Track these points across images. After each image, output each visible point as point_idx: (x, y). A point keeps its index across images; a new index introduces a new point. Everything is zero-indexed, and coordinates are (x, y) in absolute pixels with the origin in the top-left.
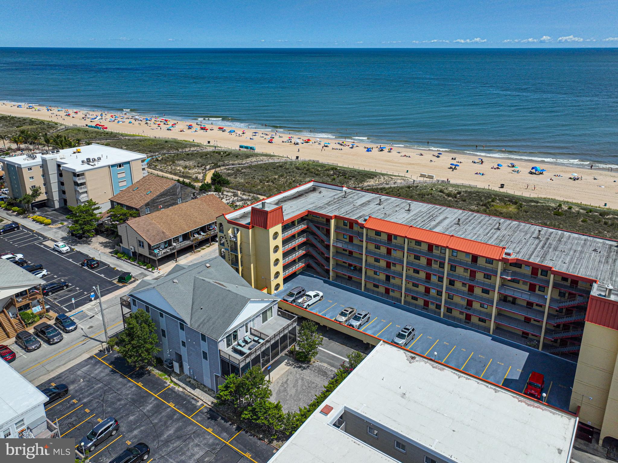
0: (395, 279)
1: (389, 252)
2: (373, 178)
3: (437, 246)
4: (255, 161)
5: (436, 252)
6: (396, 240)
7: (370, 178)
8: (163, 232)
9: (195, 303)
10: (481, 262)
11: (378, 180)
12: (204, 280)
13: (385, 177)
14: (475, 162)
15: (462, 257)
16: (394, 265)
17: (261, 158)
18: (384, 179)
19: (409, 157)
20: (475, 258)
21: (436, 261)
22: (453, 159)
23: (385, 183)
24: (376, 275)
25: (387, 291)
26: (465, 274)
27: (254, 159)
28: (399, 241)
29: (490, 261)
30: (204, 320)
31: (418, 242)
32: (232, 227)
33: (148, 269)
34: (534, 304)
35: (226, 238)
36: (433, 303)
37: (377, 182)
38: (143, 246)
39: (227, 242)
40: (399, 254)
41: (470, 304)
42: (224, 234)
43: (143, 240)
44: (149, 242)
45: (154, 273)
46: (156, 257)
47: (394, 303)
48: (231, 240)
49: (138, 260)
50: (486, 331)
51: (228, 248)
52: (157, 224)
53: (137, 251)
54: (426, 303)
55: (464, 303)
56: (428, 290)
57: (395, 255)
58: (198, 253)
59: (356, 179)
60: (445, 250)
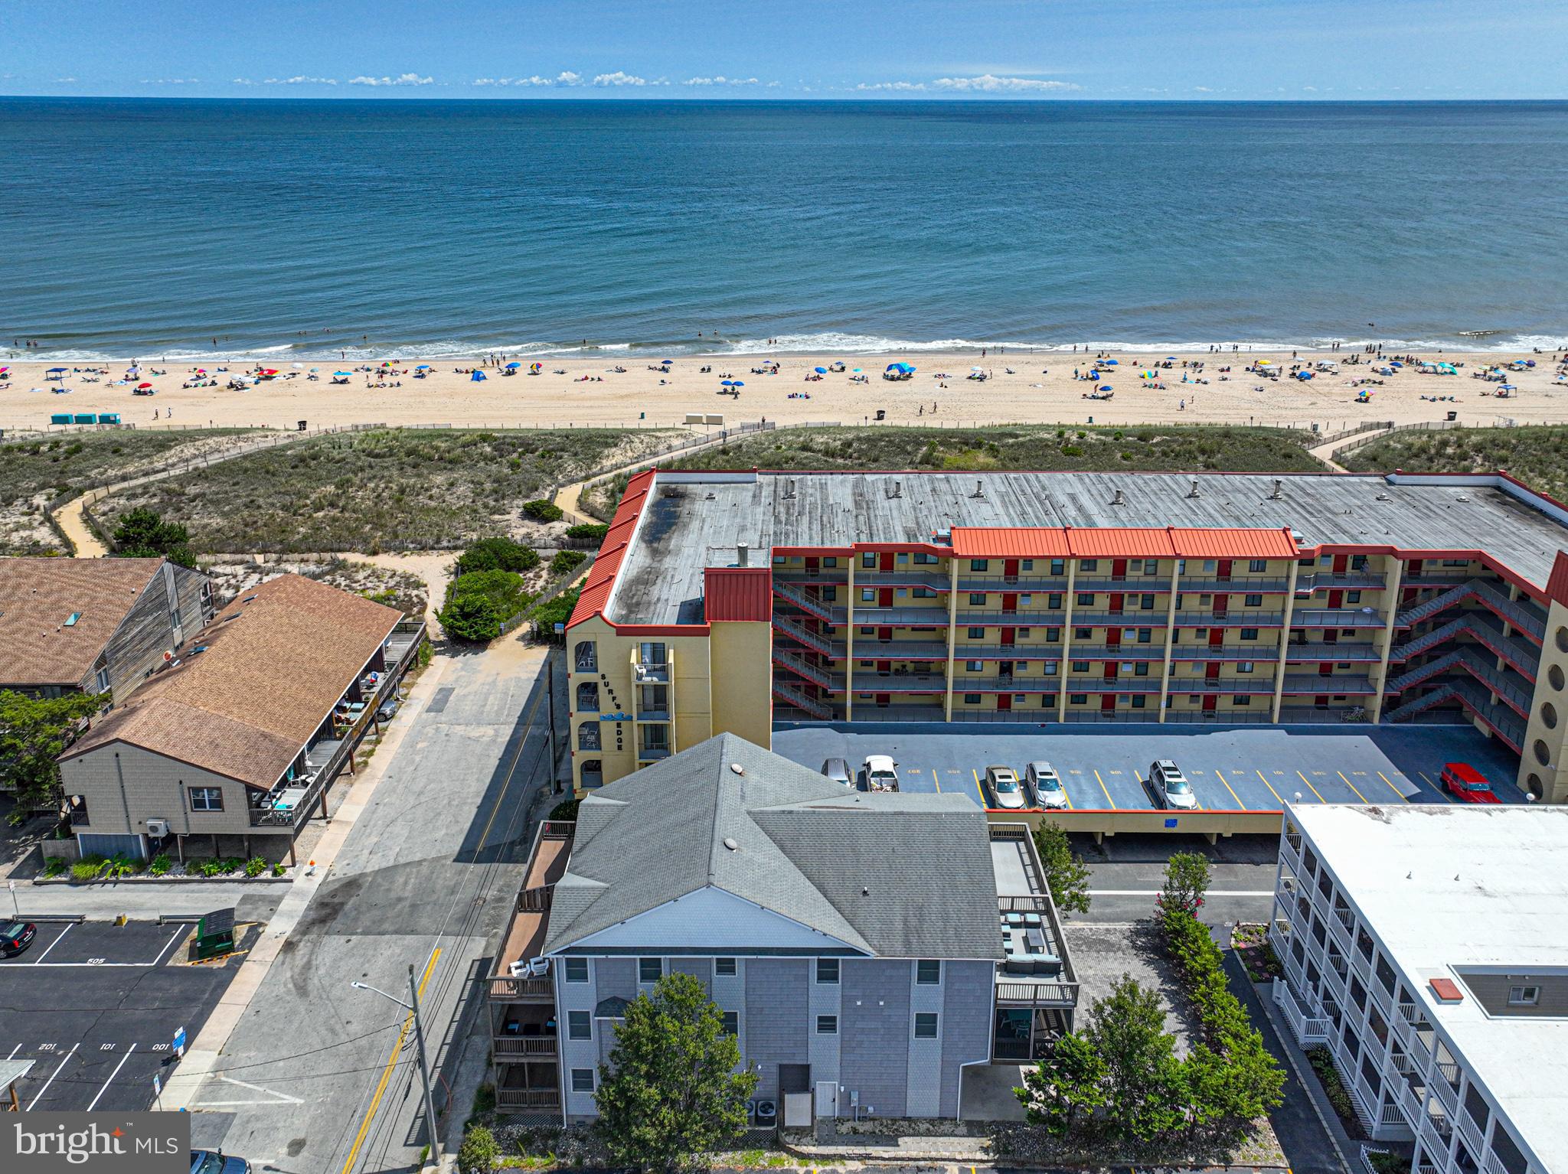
0: (1025, 668)
1: (1010, 603)
2: (616, 445)
3: (1137, 560)
5: (1132, 574)
6: (1031, 569)
7: (607, 445)
8: (264, 736)
9: (829, 884)
10: (1239, 571)
11: (628, 446)
12: (791, 812)
13: (642, 437)
14: (759, 372)
15: (1197, 571)
16: (1025, 631)
18: (642, 442)
19: (599, 379)
20: (1225, 566)
21: (1133, 595)
22: (703, 370)
23: (648, 451)
24: (974, 671)
25: (1004, 702)
26: (1204, 608)
28: (1041, 570)
29: (1259, 564)
30: (905, 921)
31: (1089, 563)
32: (634, 645)
33: (256, 875)
34: (1340, 632)
35: (606, 685)
36: (1124, 697)
37: (630, 454)
38: (217, 804)
39: (611, 696)
40: (1037, 603)
41: (1213, 670)
42: (601, 671)
43: (215, 781)
44: (250, 780)
45: (291, 881)
46: (286, 825)
47: (1043, 726)
48: (640, 683)
49: (185, 859)
50: (1262, 720)
51: (615, 712)
52: (222, 713)
53: (180, 830)
54: (1109, 702)
55: (1201, 673)
56: (1111, 670)
57: (1026, 607)
58: (368, 770)
59: (576, 454)
60: (1156, 566)
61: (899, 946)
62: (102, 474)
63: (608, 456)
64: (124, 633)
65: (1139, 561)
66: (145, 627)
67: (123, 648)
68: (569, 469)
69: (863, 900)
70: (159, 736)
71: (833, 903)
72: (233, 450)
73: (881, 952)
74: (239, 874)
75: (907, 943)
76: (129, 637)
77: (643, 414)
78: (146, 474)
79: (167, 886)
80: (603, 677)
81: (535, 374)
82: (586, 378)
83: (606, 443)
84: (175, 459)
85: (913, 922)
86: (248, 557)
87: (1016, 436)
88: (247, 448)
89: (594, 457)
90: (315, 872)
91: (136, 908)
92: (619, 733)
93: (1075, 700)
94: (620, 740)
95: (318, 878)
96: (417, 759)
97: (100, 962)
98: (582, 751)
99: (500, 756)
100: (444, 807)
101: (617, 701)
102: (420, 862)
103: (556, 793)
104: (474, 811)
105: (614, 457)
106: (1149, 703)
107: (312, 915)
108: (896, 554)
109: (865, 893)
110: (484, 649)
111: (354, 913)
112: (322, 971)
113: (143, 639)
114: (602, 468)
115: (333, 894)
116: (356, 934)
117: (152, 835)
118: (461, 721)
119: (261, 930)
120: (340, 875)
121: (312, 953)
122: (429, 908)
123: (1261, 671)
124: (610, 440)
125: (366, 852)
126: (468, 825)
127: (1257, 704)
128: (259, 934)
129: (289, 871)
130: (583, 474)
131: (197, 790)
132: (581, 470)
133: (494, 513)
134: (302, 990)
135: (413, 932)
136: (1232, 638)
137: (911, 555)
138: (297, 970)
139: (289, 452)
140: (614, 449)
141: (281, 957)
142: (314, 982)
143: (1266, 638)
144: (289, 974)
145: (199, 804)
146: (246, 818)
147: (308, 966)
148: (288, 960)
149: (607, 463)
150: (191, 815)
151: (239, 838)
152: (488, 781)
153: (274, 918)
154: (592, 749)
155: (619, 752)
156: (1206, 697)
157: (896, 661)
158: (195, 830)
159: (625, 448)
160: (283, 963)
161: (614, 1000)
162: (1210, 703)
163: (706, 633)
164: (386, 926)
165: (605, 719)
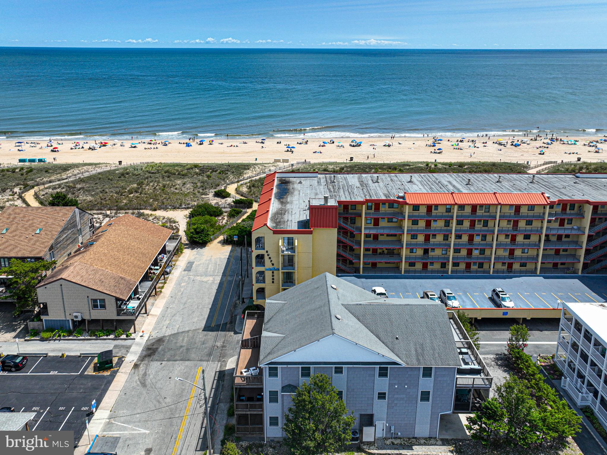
0: (434, 252)
1: (428, 224)
2: (249, 169)
3: (481, 206)
4: (79, 174)
5: (479, 212)
6: (437, 209)
7: (245, 169)
9: (381, 335)
10: (523, 210)
13: (259, 166)
15: (506, 210)
16: (434, 236)
17: (84, 168)
18: (259, 168)
19: (237, 146)
20: (518, 208)
21: (480, 221)
22: (278, 143)
23: (261, 172)
24: (413, 253)
25: (425, 266)
26: (508, 226)
27: (76, 171)
28: (442, 210)
29: (532, 207)
30: (416, 351)
31: (462, 207)
32: (281, 238)
33: (119, 337)
34: (564, 236)
35: (268, 255)
36: (475, 263)
37: (254, 172)
38: (103, 306)
39: (270, 260)
40: (439, 224)
41: (512, 252)
42: (266, 249)
43: (102, 297)
44: (118, 296)
45: (134, 339)
46: (132, 315)
47: (442, 275)
48: (283, 254)
49: (89, 330)
50: (533, 273)
51: (271, 267)
52: (104, 269)
53: (87, 317)
54: (468, 266)
55: (507, 254)
56: (470, 252)
57: (435, 226)
58: (162, 294)
59: (233, 172)
60: (489, 208)
61: (415, 361)
62: (41, 180)
63: (246, 173)
64: (60, 237)
65: (483, 207)
66: (68, 235)
67: (59, 243)
68: (231, 178)
69: (397, 341)
70: (79, 277)
71: (383, 343)
72: (94, 171)
73: (408, 364)
74: (112, 336)
75: (418, 360)
76: (62, 239)
77: (256, 159)
78: (59, 180)
79: (81, 341)
80: (267, 252)
81: (211, 144)
82: (232, 146)
83: (245, 168)
84: (71, 175)
85: (420, 351)
86: (104, 212)
87: (409, 166)
88: (99, 170)
89: (240, 173)
90: (144, 335)
91: (69, 351)
92: (273, 276)
93: (455, 265)
94: (273, 279)
95: (146, 338)
96: (182, 290)
97: (56, 373)
98: (257, 284)
99: (217, 288)
100: (196, 309)
101: (272, 262)
102: (188, 331)
103: (242, 303)
104: (209, 310)
105: (248, 174)
106: (486, 266)
107: (145, 353)
108: (381, 204)
109: (397, 338)
110: (205, 246)
111: (163, 352)
112: (151, 376)
113: (67, 240)
114: (244, 178)
115: (153, 344)
116: (164, 361)
117: (75, 319)
118: (199, 275)
119: (123, 359)
120: (155, 336)
121: (146, 369)
122: (194, 350)
123: (532, 252)
124: (246, 167)
125: (165, 327)
126: (206, 316)
127: (530, 266)
128: (123, 361)
129: (133, 335)
130: (237, 180)
131: (95, 301)
132: (236, 179)
133: (202, 195)
134: (144, 385)
135: (188, 360)
136: (520, 239)
137: (387, 204)
138: (141, 376)
139: (117, 172)
140: (248, 171)
141: (133, 371)
142: (148, 382)
143: (534, 238)
144: (137, 378)
145: (95, 306)
146: (115, 312)
147: (145, 374)
148: (136, 372)
149: (246, 176)
150: (92, 311)
151: (111, 321)
152: (213, 298)
153: (129, 355)
154: (261, 283)
155: (273, 284)
156: (509, 263)
157: (380, 249)
158: (93, 318)
159: (252, 170)
160: (134, 373)
161: (289, 386)
162: (510, 266)
163: (311, 233)
164: (177, 358)
165: (267, 270)
